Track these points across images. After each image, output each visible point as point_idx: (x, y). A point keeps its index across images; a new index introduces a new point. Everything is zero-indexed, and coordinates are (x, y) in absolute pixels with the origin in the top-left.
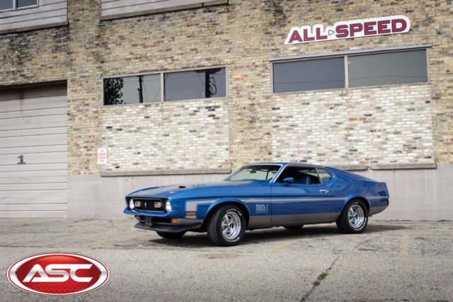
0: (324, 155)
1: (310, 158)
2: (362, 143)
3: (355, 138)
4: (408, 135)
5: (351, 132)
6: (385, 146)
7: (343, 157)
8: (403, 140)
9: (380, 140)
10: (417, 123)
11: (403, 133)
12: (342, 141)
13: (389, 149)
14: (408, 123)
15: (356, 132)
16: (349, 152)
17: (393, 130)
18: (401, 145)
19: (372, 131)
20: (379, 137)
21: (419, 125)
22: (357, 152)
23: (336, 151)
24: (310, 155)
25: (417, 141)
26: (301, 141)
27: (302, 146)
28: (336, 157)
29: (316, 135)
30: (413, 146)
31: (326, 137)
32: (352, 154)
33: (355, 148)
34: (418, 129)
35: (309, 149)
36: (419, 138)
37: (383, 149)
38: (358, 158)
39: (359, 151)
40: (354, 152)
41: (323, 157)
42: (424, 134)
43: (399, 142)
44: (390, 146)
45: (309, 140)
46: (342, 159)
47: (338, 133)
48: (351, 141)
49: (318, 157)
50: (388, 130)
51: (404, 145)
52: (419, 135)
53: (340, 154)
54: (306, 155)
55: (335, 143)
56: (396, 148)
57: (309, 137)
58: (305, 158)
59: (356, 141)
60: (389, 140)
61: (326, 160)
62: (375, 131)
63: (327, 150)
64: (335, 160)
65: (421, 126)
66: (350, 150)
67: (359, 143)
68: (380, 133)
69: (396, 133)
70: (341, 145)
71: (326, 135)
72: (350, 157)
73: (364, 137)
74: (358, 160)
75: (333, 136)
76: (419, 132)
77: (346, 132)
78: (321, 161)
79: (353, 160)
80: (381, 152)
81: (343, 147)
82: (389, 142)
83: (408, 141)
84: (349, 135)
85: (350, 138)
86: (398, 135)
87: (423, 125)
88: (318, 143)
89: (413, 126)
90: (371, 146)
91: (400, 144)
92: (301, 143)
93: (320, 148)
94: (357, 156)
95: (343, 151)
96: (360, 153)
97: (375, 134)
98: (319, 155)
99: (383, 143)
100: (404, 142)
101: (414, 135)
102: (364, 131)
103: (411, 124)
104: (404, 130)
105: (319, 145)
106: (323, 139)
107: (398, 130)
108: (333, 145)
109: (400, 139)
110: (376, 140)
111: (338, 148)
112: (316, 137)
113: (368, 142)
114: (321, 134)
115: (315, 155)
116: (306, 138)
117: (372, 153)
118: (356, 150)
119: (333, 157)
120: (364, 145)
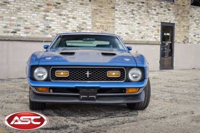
0: (29, 28)
1: (19, 30)
2: (54, 23)
3: (50, 18)
4: (80, 20)
5: (48, 14)
6: (67, 26)
7: (42, 31)
8: (77, 23)
9: (65, 22)
10: (85, 13)
11: (78, 18)
12: (42, 20)
13: (69, 28)
14: (80, 12)
15: (50, 14)
16: (46, 28)
17: (72, 16)
18: (76, 27)
19: (60, 15)
20: (64, 19)
21: (85, 15)
22: (51, 29)
23: (38, 27)
24: (19, 28)
25: (84, 25)
26: (13, 16)
27: (13, 20)
28: (38, 31)
29: (24, 13)
30: (82, 28)
31: (31, 15)
32: (48, 30)
33: (50, 25)
34: (85, 17)
35: (19, 23)
36: (85, 23)
37: (66, 28)
38: (52, 33)
39: (52, 28)
40: (49, 29)
41: (28, 30)
42: (87, 21)
43: (75, 24)
44: (70, 26)
45: (19, 16)
46: (41, 33)
47: (39, 14)
48: (47, 20)
49: (25, 30)
50: (69, 16)
51: (78, 27)
52: (85, 21)
53: (40, 29)
54: (16, 28)
55: (37, 20)
56: (73, 28)
57: (18, 13)
58: (16, 30)
59: (51, 20)
60: (70, 22)
61: (31, 33)
62: (62, 15)
63: (31, 25)
64: (37, 33)
65: (86, 16)
66: (47, 27)
67: (53, 23)
68: (65, 17)
69: (74, 18)
70: (41, 22)
71: (31, 14)
72: (47, 31)
73: (55, 19)
74: (51, 34)
75: (36, 15)
76: (85, 19)
77: (44, 13)
78: (27, 33)
79: (48, 34)
80: (65, 30)
81: (42, 24)
82: (69, 24)
83: (80, 25)
84: (47, 16)
85: (47, 18)
86: (74, 20)
87: (88, 15)
88: (25, 19)
89: (83, 15)
90: (60, 26)
91: (76, 25)
92: (12, 18)
93: (26, 23)
94: (51, 32)
95: (42, 27)
96: (53, 30)
97: (62, 17)
98: (26, 28)
99: (67, 24)
100: (78, 25)
101: (83, 21)
102: (55, 14)
103: (81, 14)
104: (78, 17)
105: (26, 21)
106: (29, 17)
107: (75, 16)
108: (36, 22)
109: (76, 22)
110: (62, 21)
111: (39, 24)
112: (24, 15)
113: (58, 22)
114: (27, 13)
115: (23, 28)
116: (17, 14)
117: (59, 30)
118: (50, 27)
119: (35, 31)
120: (55, 24)
